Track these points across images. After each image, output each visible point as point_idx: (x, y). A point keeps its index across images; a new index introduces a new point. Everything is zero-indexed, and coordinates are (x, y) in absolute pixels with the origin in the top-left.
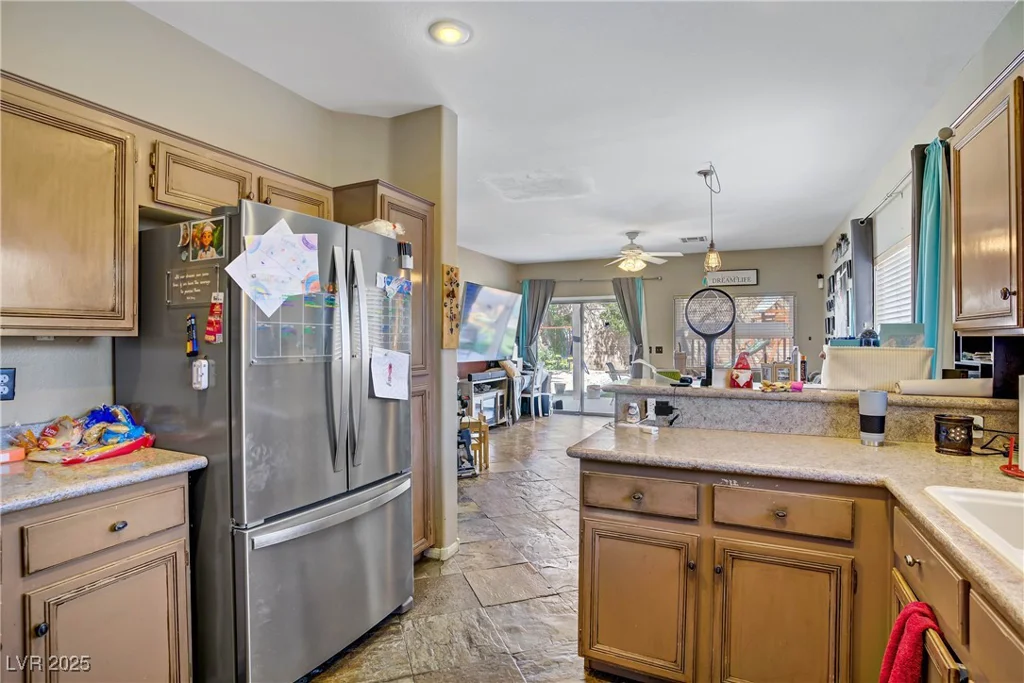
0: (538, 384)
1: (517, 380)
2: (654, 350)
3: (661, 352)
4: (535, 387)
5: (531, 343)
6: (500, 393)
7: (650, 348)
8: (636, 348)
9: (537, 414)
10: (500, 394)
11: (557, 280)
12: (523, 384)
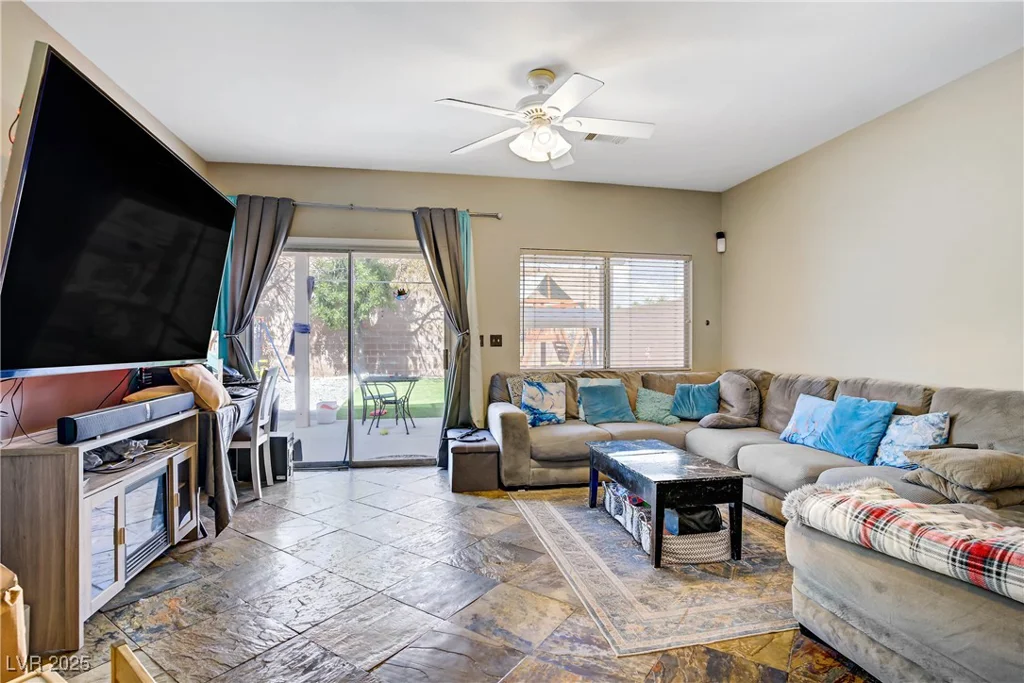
0: (264, 419)
1: (224, 414)
2: (487, 341)
3: (500, 345)
4: (261, 423)
5: (239, 328)
6: (180, 454)
7: (482, 337)
8: (456, 339)
9: (264, 484)
10: (177, 461)
11: (298, 200)
12: (236, 419)
